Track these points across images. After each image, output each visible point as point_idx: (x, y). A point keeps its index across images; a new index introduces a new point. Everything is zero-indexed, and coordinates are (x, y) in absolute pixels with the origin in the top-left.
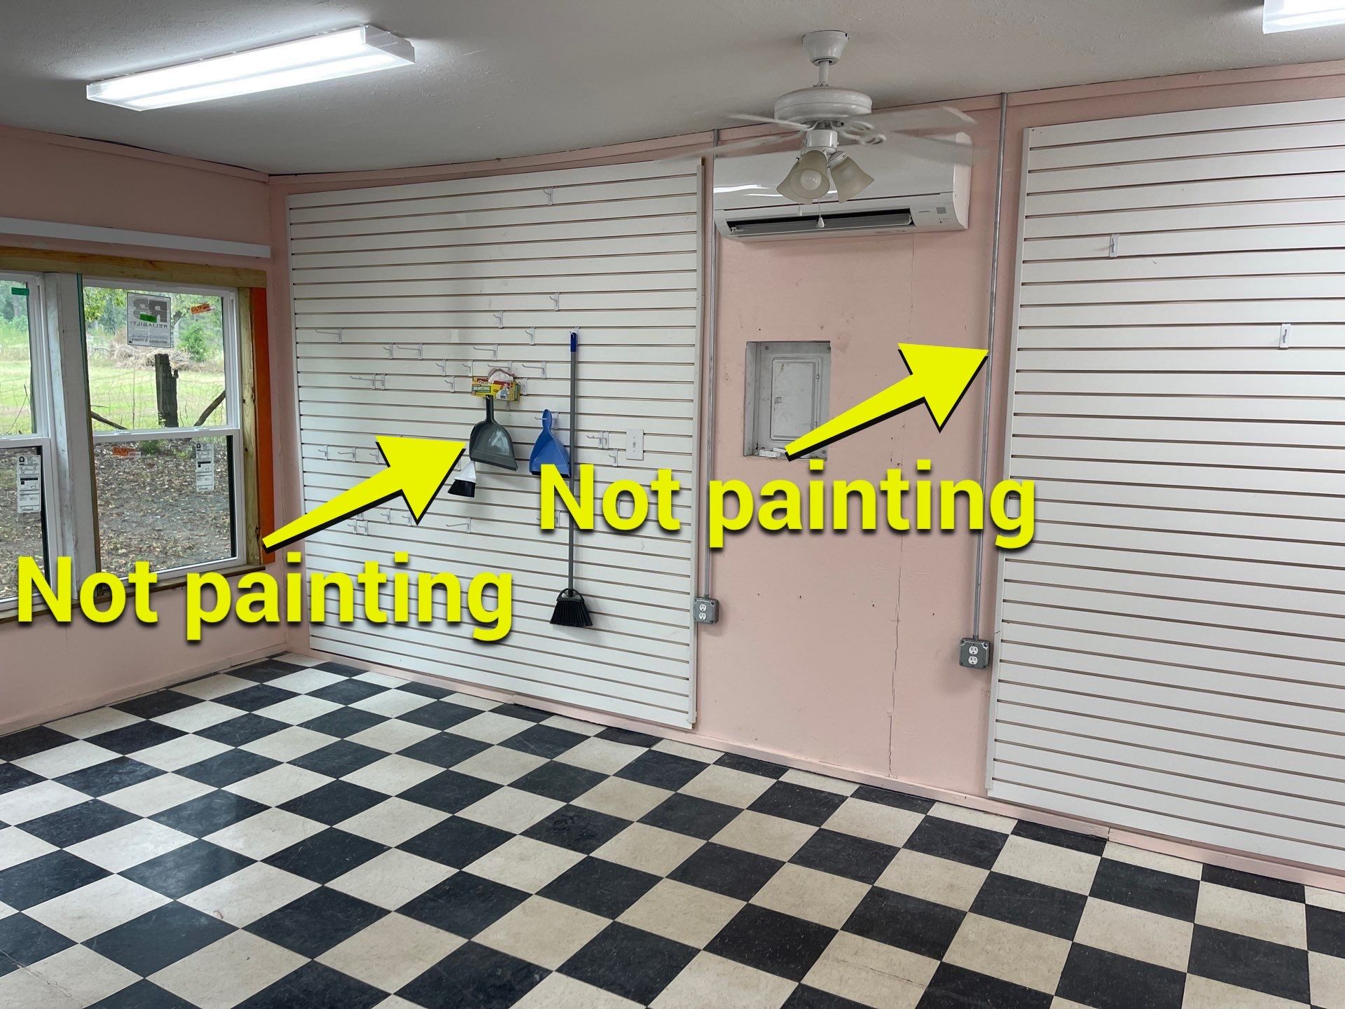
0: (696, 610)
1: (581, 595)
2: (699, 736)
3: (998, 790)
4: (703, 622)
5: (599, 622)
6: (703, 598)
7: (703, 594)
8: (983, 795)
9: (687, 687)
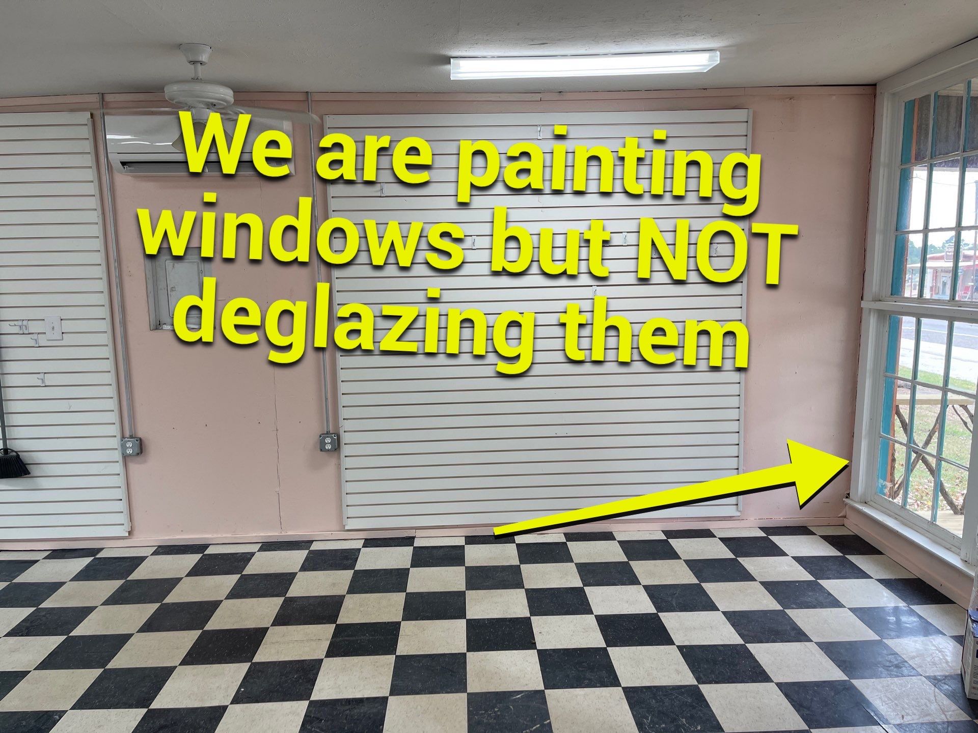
0: (124, 447)
1: (16, 452)
2: (136, 539)
3: (351, 524)
4: (130, 455)
5: (34, 470)
6: (128, 438)
7: (127, 434)
8: (343, 530)
9: (122, 506)
